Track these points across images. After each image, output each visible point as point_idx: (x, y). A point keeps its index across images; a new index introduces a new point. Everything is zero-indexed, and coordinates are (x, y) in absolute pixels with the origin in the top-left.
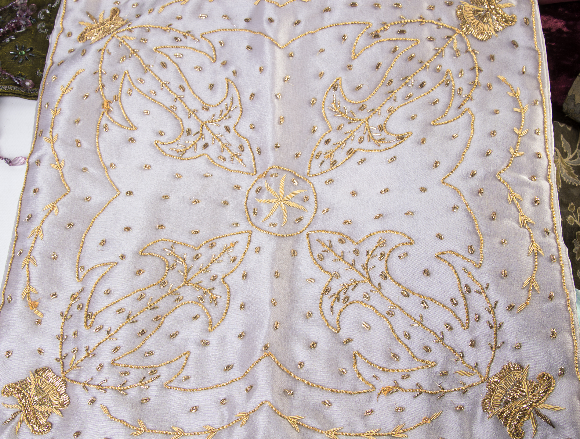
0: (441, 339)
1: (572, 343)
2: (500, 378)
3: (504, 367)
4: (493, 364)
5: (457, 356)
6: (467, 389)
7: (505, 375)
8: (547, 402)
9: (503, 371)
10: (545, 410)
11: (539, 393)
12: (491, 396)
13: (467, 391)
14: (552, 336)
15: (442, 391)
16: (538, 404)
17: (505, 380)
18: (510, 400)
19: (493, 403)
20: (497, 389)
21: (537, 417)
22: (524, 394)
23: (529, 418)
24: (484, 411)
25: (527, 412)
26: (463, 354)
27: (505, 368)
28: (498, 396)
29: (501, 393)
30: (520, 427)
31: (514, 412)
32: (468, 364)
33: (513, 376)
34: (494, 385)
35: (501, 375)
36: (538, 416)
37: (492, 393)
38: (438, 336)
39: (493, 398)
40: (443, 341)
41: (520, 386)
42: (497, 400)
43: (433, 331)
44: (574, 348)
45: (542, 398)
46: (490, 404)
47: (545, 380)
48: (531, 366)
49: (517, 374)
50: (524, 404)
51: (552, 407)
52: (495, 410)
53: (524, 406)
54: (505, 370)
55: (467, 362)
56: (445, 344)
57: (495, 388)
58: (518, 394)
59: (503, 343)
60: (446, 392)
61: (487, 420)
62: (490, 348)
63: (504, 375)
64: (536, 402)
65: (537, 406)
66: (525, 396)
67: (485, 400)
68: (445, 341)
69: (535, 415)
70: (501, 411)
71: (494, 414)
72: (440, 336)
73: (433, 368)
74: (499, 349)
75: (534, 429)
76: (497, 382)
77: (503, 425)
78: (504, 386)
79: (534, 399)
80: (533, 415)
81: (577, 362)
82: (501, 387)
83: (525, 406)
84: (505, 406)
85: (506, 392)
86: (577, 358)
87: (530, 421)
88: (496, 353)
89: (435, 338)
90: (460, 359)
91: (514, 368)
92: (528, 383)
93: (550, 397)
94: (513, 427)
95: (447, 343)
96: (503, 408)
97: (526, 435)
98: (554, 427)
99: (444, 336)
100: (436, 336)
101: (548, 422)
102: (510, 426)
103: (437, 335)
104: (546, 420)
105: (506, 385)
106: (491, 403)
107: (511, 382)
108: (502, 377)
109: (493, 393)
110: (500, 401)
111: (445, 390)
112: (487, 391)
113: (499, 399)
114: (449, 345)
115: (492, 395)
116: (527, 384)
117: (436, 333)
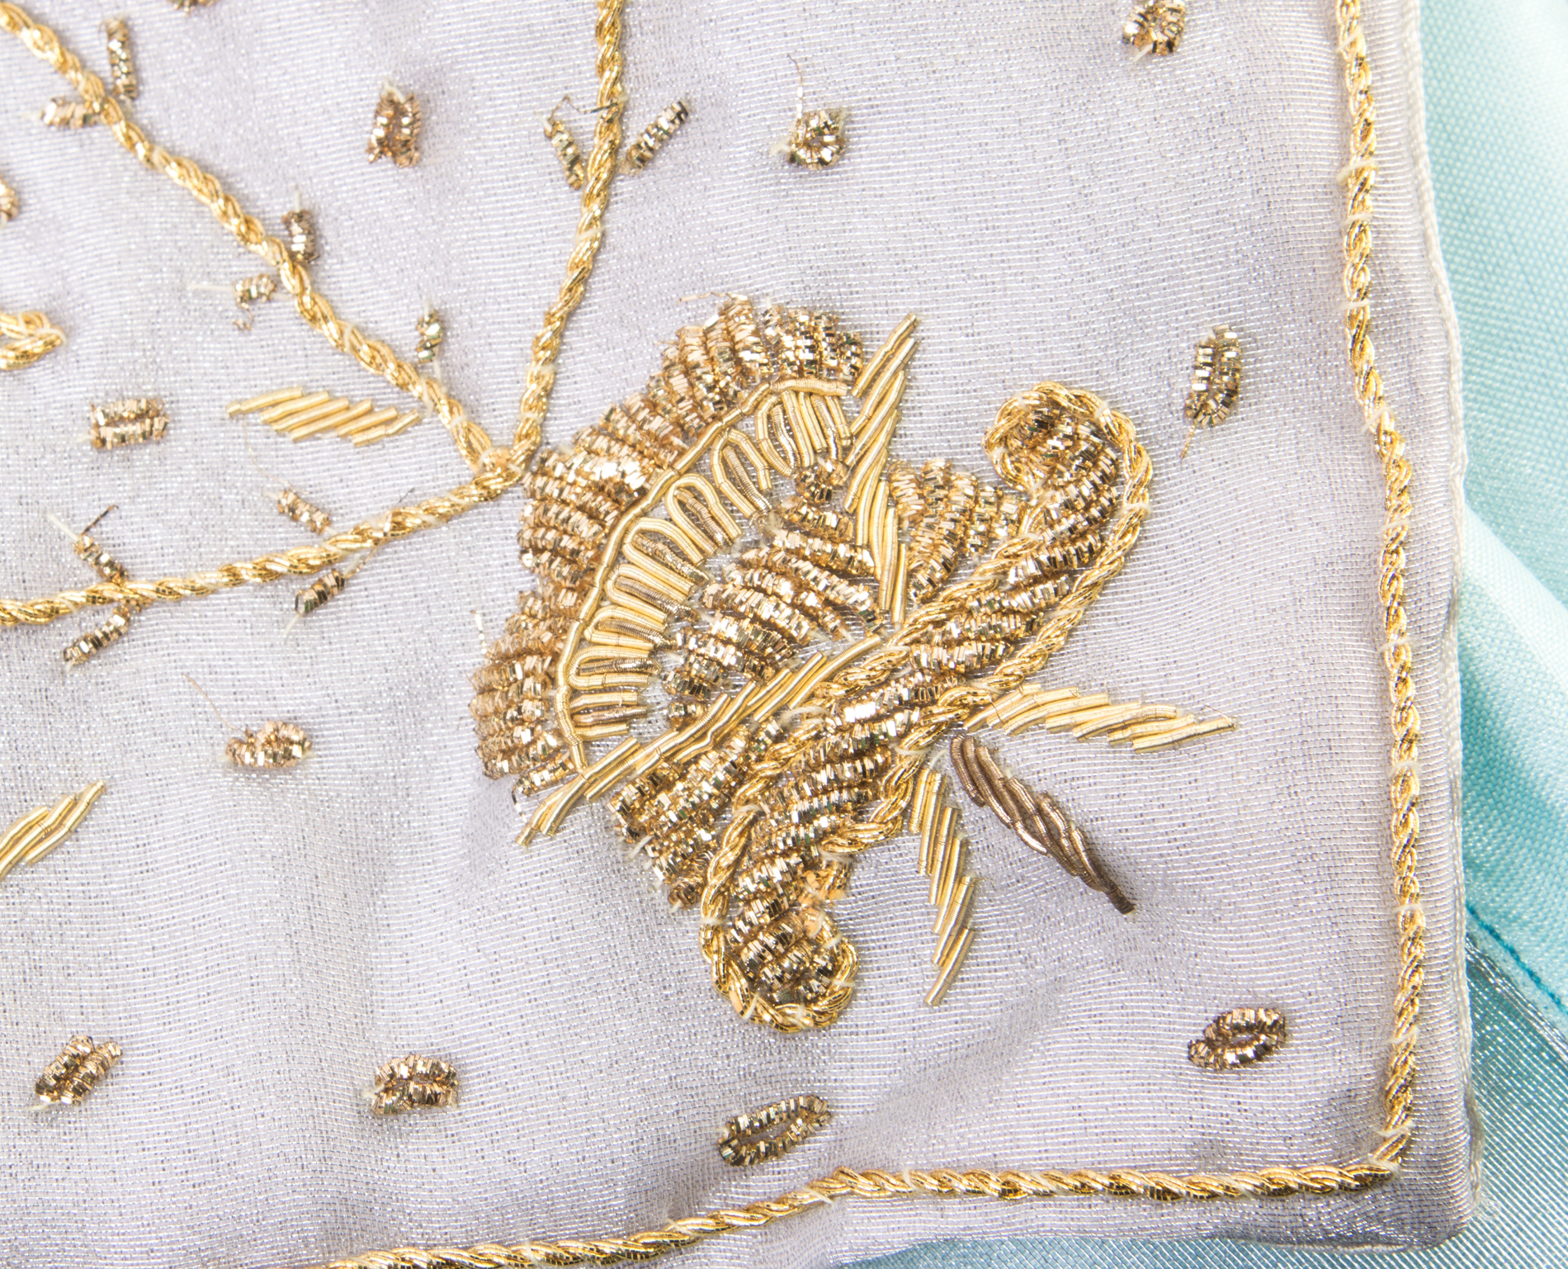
0: (110, 94)
1: (1327, 95)
2: (651, 449)
3: (682, 347)
4: (583, 320)
5: (263, 249)
6: (345, 569)
7: (692, 420)
8: (1073, 665)
9: (679, 383)
10: (1044, 739)
11: (998, 583)
12: (559, 620)
13: (341, 583)
14: (1142, 37)
15: (108, 590)
16: (984, 687)
17: (694, 467)
18: (729, 656)
19: (574, 693)
20: (619, 555)
21: (970, 812)
22: (859, 596)
23: (906, 813)
24: (491, 774)
25: (880, 770)
26: (312, 232)
27: (696, 356)
28: (623, 629)
29: (650, 599)
30: (817, 905)
31: (768, 768)
32: (360, 330)
33: (762, 431)
34: (593, 515)
35: (657, 423)
36: (980, 802)
37: (568, 600)
38: (83, 66)
39: (581, 641)
40: (130, 119)
41: (831, 520)
42: (614, 665)
43: (38, 21)
44: (1344, 148)
45: (1031, 627)
46: (548, 703)
47: (1056, 457)
48: (931, 329)
49: (801, 411)
50: (855, 693)
51: (1114, 715)
52: (588, 761)
53: (853, 713)
54: (688, 370)
55: (350, 312)
56: (149, 138)
57: (600, 548)
58: (811, 600)
59: (682, 115)
60: (142, 604)
61: (516, 853)
62: (559, 166)
63: (680, 426)
64: (969, 675)
65: (975, 709)
66: (870, 617)
67: (505, 661)
68: (148, 108)
69: (960, 797)
70: (642, 763)
71: (577, 800)
72: (103, 66)
73: (34, 373)
74: (648, 176)
75: (944, 924)
76: (620, 495)
77: (660, 897)
78: (682, 531)
79: (948, 644)
80: (943, 792)
81: (1364, 280)
82: (655, 536)
83: (866, 709)
84: (688, 720)
85: (699, 581)
86: (1368, 243)
87: (913, 845)
88: (618, 216)
89: (62, 89)
90: (289, 282)
91: (774, 348)
92: (905, 486)
93: (1102, 624)
94: (757, 912)
95: (171, 132)
96: (671, 740)
97: (872, 982)
98: (1124, 905)
99: (144, 59)
100: (63, 68)
101: (1069, 863)
102: (728, 898)
103: (71, 57)
104: (1052, 838)
105: (694, 518)
106: (560, 694)
107: (743, 491)
108: (663, 443)
109: (583, 593)
110: (643, 669)
111: (142, 586)
112: (526, 583)
113: (634, 650)
114: (189, 147)
115: (570, 615)
116: (893, 500)
117: (62, 39)
